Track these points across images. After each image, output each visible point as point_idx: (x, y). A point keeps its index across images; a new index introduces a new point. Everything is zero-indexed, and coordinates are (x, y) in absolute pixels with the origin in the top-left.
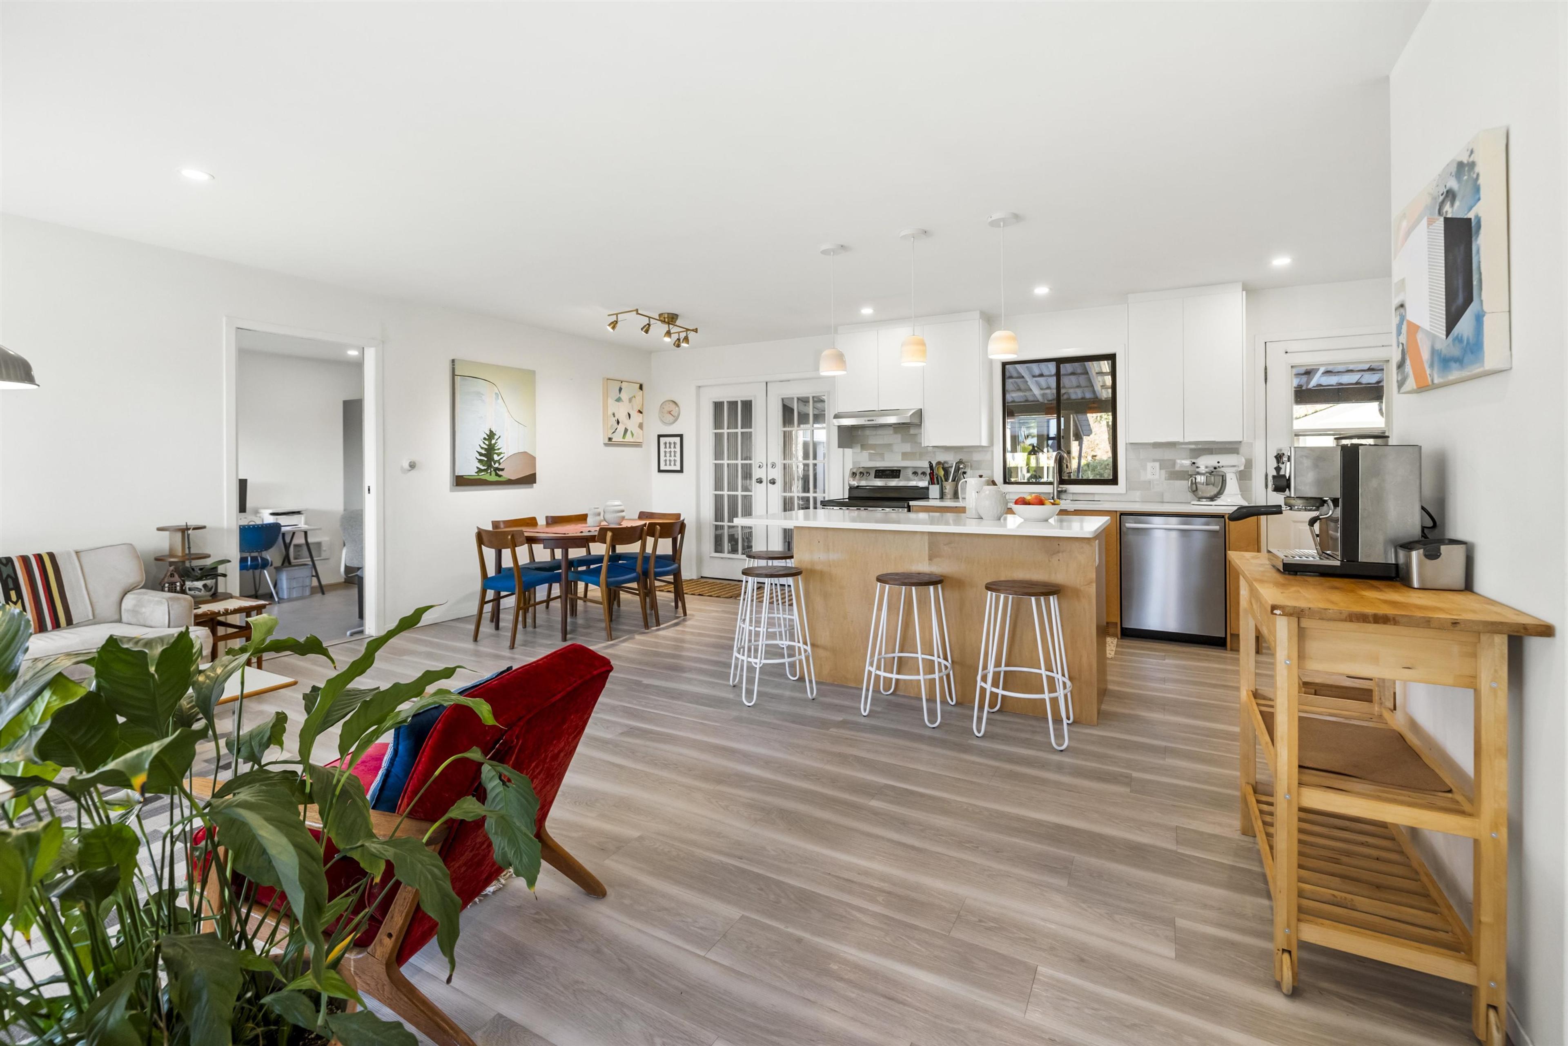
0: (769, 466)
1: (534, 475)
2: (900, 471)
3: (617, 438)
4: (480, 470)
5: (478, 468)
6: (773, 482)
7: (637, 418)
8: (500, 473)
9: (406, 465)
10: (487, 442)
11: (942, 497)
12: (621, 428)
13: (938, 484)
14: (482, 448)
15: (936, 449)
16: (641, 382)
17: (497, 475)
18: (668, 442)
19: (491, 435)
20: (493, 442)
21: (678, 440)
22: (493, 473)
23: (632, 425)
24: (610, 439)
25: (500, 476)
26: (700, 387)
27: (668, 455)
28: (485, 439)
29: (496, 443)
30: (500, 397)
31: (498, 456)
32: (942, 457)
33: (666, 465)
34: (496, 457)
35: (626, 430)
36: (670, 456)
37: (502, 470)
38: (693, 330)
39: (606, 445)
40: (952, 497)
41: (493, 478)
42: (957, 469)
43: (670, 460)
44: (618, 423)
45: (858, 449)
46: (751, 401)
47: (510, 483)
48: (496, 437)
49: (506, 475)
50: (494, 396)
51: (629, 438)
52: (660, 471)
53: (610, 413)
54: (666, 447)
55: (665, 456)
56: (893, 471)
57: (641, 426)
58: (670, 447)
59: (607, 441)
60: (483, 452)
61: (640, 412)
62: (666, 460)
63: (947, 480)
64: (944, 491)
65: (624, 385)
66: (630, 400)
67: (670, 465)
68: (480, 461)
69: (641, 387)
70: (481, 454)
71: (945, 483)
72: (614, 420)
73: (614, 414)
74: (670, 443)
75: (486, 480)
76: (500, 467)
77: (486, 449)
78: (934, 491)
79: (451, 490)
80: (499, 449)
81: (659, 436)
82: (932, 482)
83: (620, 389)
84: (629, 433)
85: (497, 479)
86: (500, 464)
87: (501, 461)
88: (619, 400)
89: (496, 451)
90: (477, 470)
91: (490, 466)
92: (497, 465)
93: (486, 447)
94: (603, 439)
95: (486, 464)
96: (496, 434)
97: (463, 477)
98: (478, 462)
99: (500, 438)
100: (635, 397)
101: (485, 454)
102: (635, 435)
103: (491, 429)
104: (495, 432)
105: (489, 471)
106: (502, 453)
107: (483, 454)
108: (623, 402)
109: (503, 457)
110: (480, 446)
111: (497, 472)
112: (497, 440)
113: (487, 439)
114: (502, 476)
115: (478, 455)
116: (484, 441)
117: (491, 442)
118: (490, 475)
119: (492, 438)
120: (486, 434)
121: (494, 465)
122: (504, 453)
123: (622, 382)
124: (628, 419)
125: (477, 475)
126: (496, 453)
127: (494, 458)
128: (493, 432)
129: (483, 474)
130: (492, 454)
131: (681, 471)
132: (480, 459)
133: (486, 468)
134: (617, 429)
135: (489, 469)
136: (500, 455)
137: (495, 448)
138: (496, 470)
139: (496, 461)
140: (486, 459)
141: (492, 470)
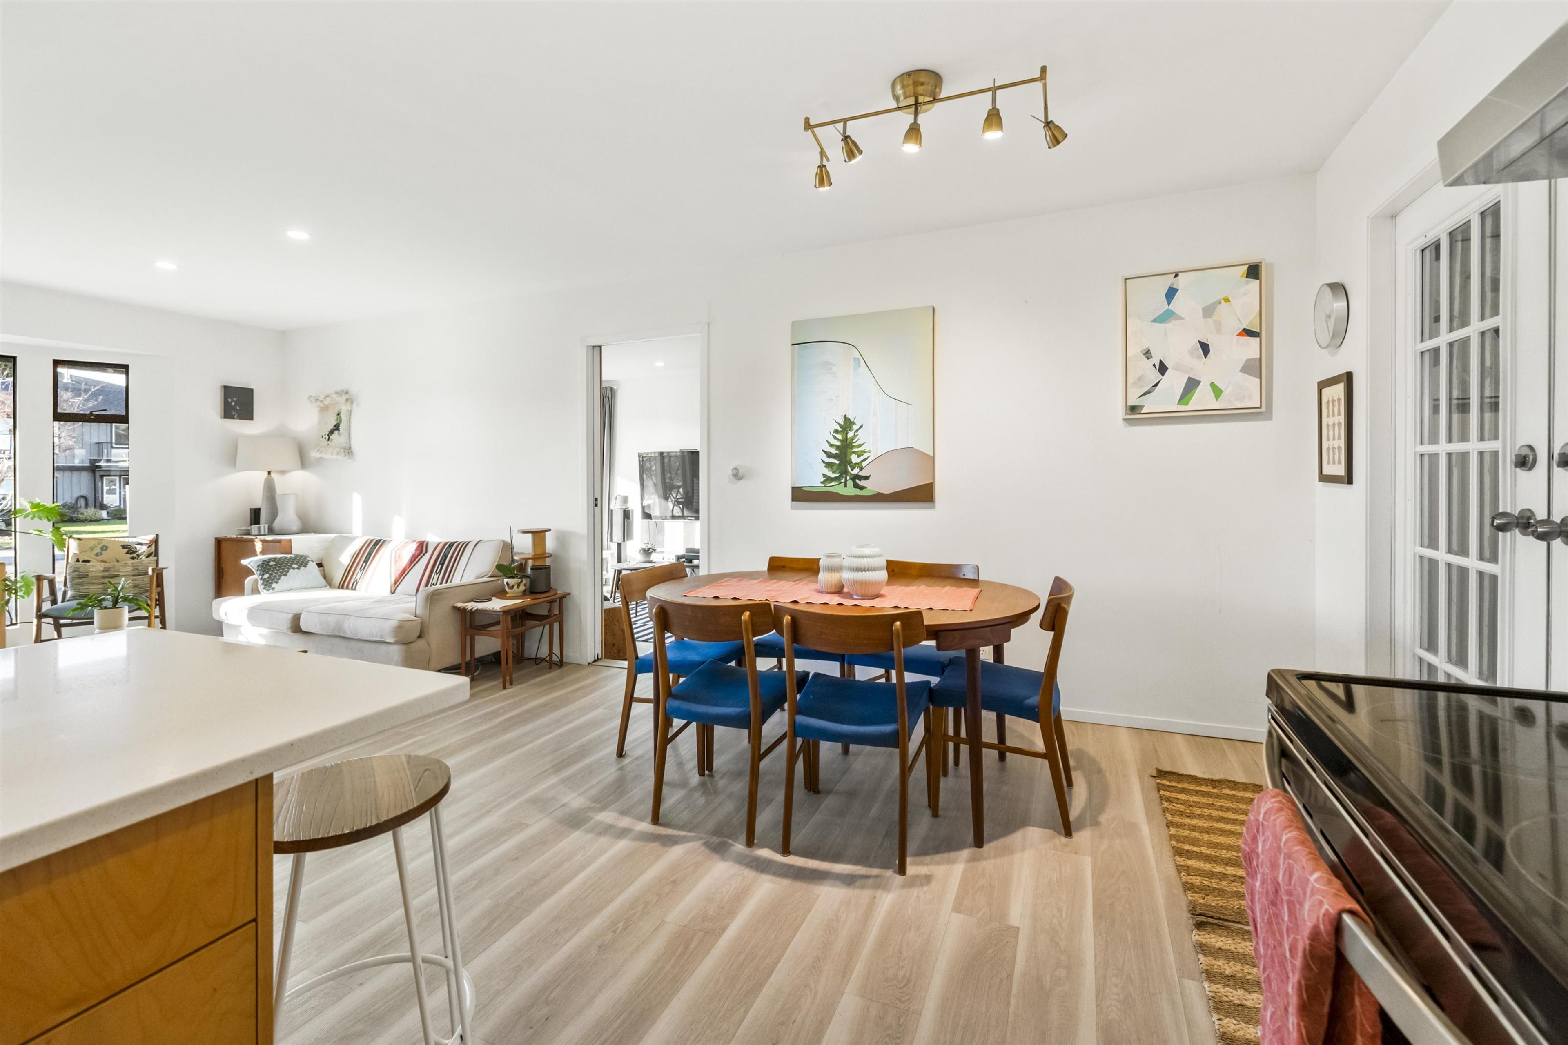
1: (931, 487)
4: (828, 479)
5: (824, 475)
7: (1232, 351)
8: (862, 483)
10: (839, 437)
12: (1174, 382)
14: (831, 445)
16: (1257, 259)
17: (856, 486)
19: (847, 425)
20: (850, 434)
22: (850, 483)
23: (1204, 370)
24: (1133, 409)
25: (862, 488)
28: (836, 431)
29: (855, 436)
30: (860, 363)
31: (859, 456)
34: (855, 459)
35: (1192, 385)
37: (866, 478)
41: (850, 490)
44: (1163, 369)
47: (879, 498)
48: (855, 427)
49: (871, 487)
50: (852, 363)
51: (1202, 399)
53: (1136, 351)
57: (1253, 367)
59: (1127, 414)
60: (833, 451)
61: (1251, 332)
65: (1184, 281)
66: (1208, 311)
68: (828, 465)
69: (1254, 271)
70: (829, 455)
72: (1151, 366)
73: (1148, 354)
75: (840, 493)
76: (862, 473)
77: (837, 447)
80: (860, 446)
81: (1321, 386)
83: (1171, 293)
84: (1204, 389)
85: (857, 492)
86: (861, 469)
87: (864, 464)
88: (1165, 317)
89: (856, 450)
90: (822, 479)
91: (846, 472)
92: (856, 471)
93: (838, 443)
95: (838, 469)
96: (854, 423)
97: (803, 488)
98: (825, 467)
99: (861, 427)
100: (1227, 300)
101: (836, 453)
102: (1227, 392)
103: (847, 416)
104: (852, 420)
105: (843, 480)
106: (865, 452)
107: (833, 454)
108: (1181, 318)
109: (868, 457)
110: (828, 442)
111: (857, 480)
112: (857, 431)
113: (841, 431)
114: (866, 488)
115: (825, 455)
116: (834, 434)
117: (847, 434)
118: (846, 486)
119: (848, 429)
120: (839, 424)
121: (852, 470)
122: (869, 452)
123: (1177, 275)
124: (1199, 357)
125: (823, 485)
126: (854, 452)
127: (851, 459)
128: (849, 420)
129: (833, 484)
130: (848, 454)
131: (1349, 479)
132: (829, 462)
133: (837, 475)
134: (1156, 385)
135: (842, 477)
136: (863, 455)
137: (854, 444)
138: (855, 477)
139: (855, 464)
140: (838, 462)
141: (848, 478)
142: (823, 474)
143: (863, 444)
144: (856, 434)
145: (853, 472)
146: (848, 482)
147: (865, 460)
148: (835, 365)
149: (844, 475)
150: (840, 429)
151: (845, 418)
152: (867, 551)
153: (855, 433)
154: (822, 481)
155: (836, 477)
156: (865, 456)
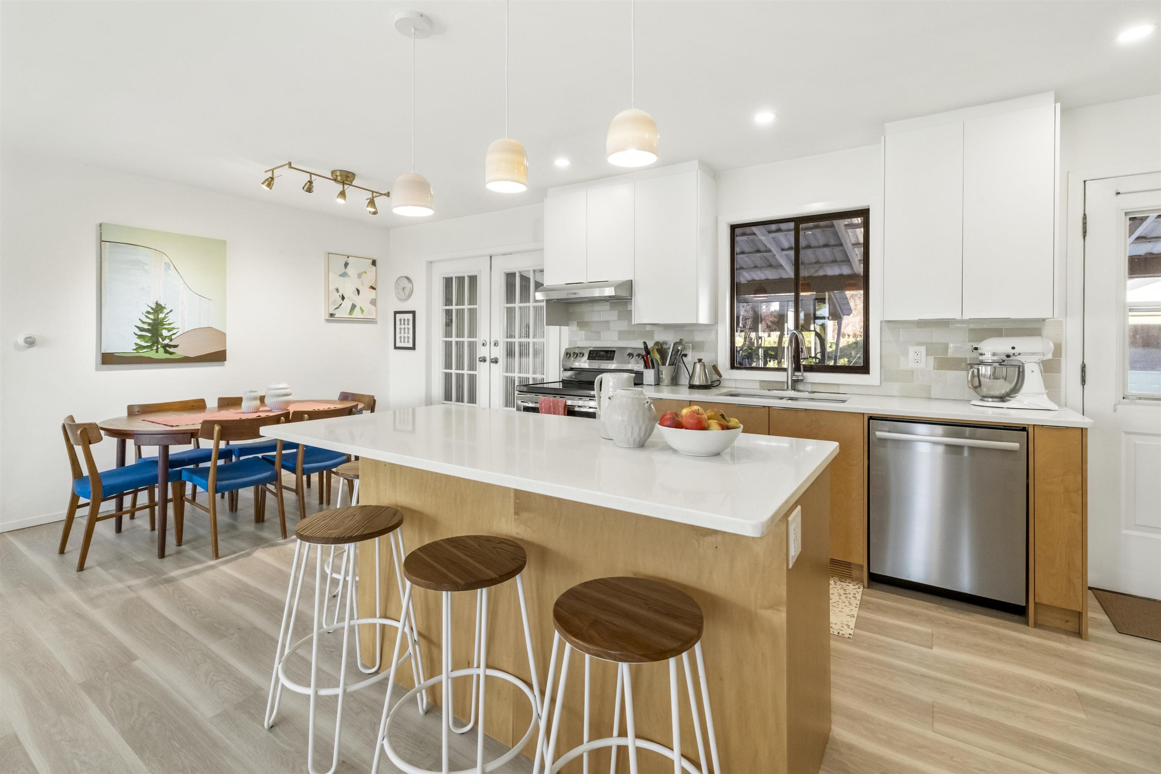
0: (492, 344)
1: (224, 352)
2: (614, 351)
3: (338, 314)
4: (140, 347)
6: (495, 361)
7: (367, 295)
8: (172, 350)
9: (21, 341)
10: (152, 317)
11: (658, 382)
12: (347, 305)
13: (653, 368)
14: (143, 322)
15: (654, 328)
16: (374, 258)
17: (166, 352)
18: (402, 319)
19: (159, 308)
20: (161, 316)
21: (410, 316)
22: (161, 350)
23: (359, 301)
24: (332, 315)
25: (171, 353)
26: (431, 262)
27: (403, 332)
28: (148, 312)
29: (165, 317)
30: (172, 267)
31: (169, 331)
32: (660, 337)
33: (401, 342)
34: (165, 333)
35: (354, 307)
36: (405, 333)
37: (175, 346)
38: (384, 195)
39: (327, 321)
40: (669, 384)
41: (161, 355)
42: (676, 351)
43: (404, 337)
44: (343, 298)
45: (574, 327)
46: (476, 276)
47: (186, 360)
48: (166, 311)
49: (179, 353)
50: (164, 265)
51: (357, 314)
52: (396, 348)
53: (332, 288)
54: (401, 324)
55: (400, 333)
56: (607, 352)
57: (374, 302)
58: (404, 324)
59: (327, 317)
60: (146, 327)
61: (373, 288)
62: (401, 337)
63: (664, 364)
64: (661, 376)
65: (351, 260)
66: (360, 276)
67: (404, 342)
68: (140, 337)
69: (374, 263)
70: (141, 329)
71: (662, 368)
72: (337, 297)
73: (337, 290)
74: (404, 320)
75: (150, 358)
76: (171, 343)
77: (149, 324)
78: (649, 375)
79: (97, 369)
80: (170, 324)
81: (396, 313)
82: (646, 366)
83: (346, 265)
84: (357, 309)
85: (168, 356)
86: (171, 340)
87: (173, 337)
88: (344, 275)
89: (166, 326)
90: (135, 347)
91: (157, 342)
92: (167, 341)
93: (151, 321)
94: (324, 315)
95: (150, 340)
96: (165, 308)
97: (114, 354)
98: (137, 338)
99: (171, 311)
100: (366, 273)
101: (148, 329)
102: (366, 311)
103: (158, 302)
104: (163, 306)
105: (155, 348)
106: (175, 329)
107: (145, 329)
108: (349, 277)
109: (177, 332)
110: (140, 320)
111: (167, 348)
112: (168, 313)
113: (153, 313)
114: (175, 353)
115: (138, 330)
116: (146, 314)
117: (158, 315)
118: (157, 352)
119: (160, 312)
120: (151, 307)
121: (163, 341)
122: (178, 328)
123: (348, 257)
124: (356, 295)
125: (136, 352)
126: (165, 328)
127: (162, 333)
128: (160, 305)
129: (145, 350)
130: (160, 329)
131: (414, 348)
132: (141, 335)
133: (149, 344)
134: (340, 305)
135: (154, 346)
136: (172, 330)
137: (164, 323)
138: (165, 347)
139: (166, 337)
140: (150, 335)
141: (159, 346)
142: (136, 344)
143: (172, 323)
144: (167, 316)
145: (163, 343)
146: (159, 349)
147: (174, 334)
148: (147, 264)
149: (156, 345)
150: (152, 311)
151: (157, 303)
152: (281, 386)
153: (166, 314)
154: (135, 348)
155: (148, 346)
156: (174, 331)
